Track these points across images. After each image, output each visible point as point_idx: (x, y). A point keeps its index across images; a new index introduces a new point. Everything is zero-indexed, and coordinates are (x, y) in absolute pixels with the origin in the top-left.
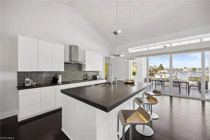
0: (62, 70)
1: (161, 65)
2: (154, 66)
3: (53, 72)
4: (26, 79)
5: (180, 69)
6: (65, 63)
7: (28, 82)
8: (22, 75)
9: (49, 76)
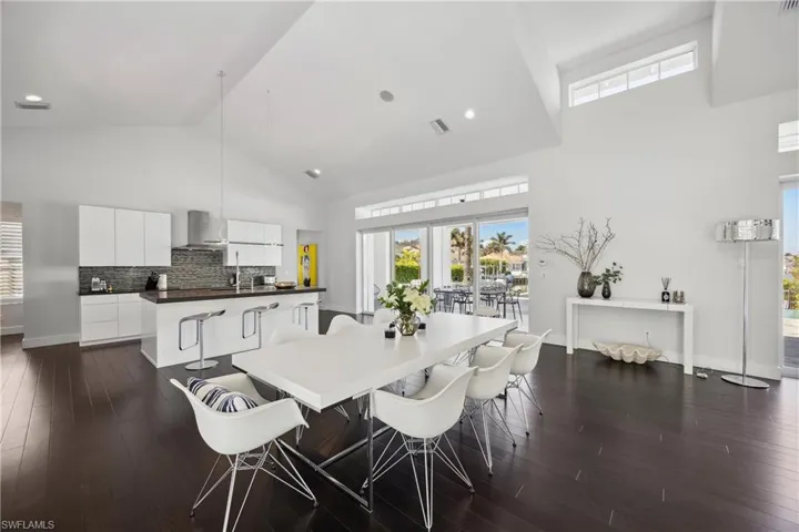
0: (168, 263)
3: (148, 268)
4: (94, 280)
6: (174, 250)
7: (96, 284)
8: (86, 274)
9: (140, 274)
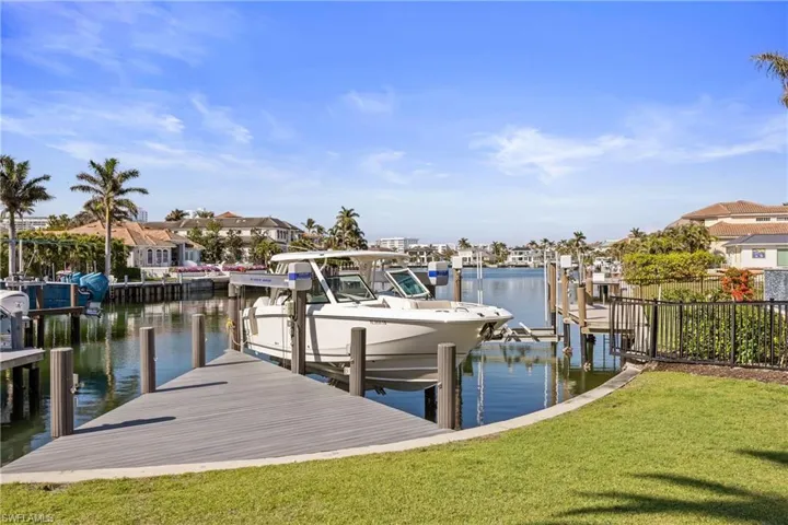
1: (348, 214)
2: (310, 223)
5: (440, 251)
